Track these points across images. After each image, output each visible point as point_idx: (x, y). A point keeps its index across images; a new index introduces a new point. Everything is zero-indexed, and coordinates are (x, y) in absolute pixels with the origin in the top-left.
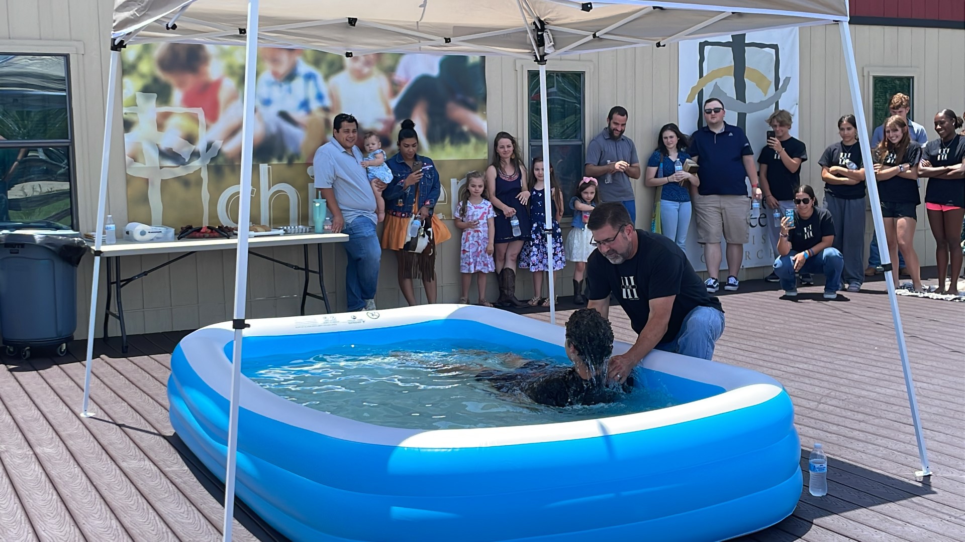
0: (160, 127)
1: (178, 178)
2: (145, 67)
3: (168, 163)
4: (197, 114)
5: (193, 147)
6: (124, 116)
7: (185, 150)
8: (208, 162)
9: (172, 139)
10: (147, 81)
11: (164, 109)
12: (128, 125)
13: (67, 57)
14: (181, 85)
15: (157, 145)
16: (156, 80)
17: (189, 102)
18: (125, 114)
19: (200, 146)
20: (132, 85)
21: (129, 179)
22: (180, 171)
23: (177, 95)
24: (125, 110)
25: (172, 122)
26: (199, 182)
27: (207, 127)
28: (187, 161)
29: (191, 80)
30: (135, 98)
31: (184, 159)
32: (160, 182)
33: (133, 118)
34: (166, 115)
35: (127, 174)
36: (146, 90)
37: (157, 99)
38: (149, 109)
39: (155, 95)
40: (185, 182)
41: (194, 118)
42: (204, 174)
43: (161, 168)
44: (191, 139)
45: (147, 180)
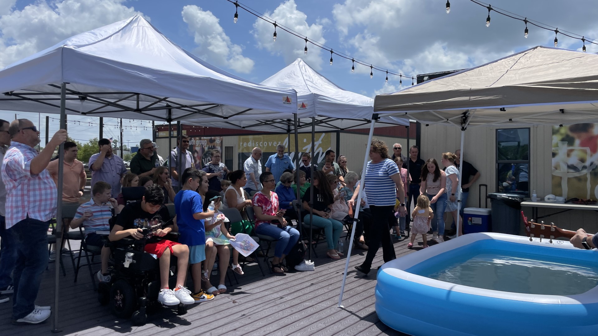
0: (568, 155)
1: (576, 178)
2: (563, 131)
3: (571, 171)
4: (586, 150)
5: (584, 164)
6: (553, 151)
7: (580, 166)
8: (591, 171)
9: (574, 160)
10: (564, 136)
11: (571, 148)
12: (554, 155)
13: (529, 128)
14: (579, 137)
15: (567, 163)
16: (567, 136)
17: (583, 144)
18: (553, 150)
19: (587, 164)
20: (556, 139)
21: (553, 177)
22: (577, 174)
23: (577, 142)
24: (553, 149)
25: (573, 154)
26: (586, 180)
27: (591, 155)
28: (580, 170)
29: (584, 135)
30: (557, 144)
31: (579, 169)
32: (567, 178)
33: (556, 152)
34: (571, 151)
35: (552, 175)
36: (563, 140)
37: (568, 144)
38: (564, 148)
39: (567, 142)
40: (579, 179)
41: (585, 152)
42: (589, 176)
43: (568, 172)
44: (583, 160)
45: (561, 178)
